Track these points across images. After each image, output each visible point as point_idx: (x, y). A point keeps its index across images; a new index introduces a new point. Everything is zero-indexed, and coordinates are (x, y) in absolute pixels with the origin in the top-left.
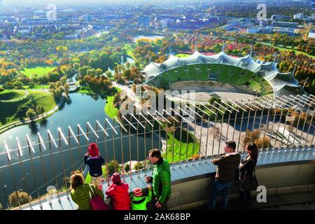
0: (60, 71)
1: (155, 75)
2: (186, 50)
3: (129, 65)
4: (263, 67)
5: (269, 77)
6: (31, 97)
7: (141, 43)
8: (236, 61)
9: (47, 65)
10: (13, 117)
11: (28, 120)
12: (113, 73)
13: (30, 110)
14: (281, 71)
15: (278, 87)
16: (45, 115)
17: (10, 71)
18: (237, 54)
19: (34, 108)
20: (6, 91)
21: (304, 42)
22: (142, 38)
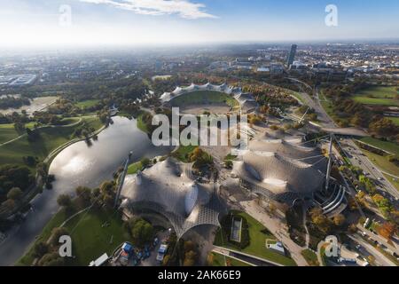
0: (102, 102)
1: (168, 100)
2: (186, 83)
3: (150, 95)
4: (233, 90)
5: (237, 97)
6: (84, 121)
7: (157, 80)
8: (217, 88)
9: (93, 99)
10: (72, 136)
11: (83, 137)
12: (140, 101)
13: (84, 131)
14: (244, 91)
15: (242, 102)
16: (96, 132)
17: (66, 105)
18: (217, 84)
19: (87, 129)
20: (65, 119)
21: (255, 74)
22: (157, 77)
